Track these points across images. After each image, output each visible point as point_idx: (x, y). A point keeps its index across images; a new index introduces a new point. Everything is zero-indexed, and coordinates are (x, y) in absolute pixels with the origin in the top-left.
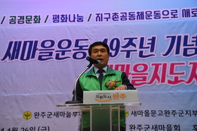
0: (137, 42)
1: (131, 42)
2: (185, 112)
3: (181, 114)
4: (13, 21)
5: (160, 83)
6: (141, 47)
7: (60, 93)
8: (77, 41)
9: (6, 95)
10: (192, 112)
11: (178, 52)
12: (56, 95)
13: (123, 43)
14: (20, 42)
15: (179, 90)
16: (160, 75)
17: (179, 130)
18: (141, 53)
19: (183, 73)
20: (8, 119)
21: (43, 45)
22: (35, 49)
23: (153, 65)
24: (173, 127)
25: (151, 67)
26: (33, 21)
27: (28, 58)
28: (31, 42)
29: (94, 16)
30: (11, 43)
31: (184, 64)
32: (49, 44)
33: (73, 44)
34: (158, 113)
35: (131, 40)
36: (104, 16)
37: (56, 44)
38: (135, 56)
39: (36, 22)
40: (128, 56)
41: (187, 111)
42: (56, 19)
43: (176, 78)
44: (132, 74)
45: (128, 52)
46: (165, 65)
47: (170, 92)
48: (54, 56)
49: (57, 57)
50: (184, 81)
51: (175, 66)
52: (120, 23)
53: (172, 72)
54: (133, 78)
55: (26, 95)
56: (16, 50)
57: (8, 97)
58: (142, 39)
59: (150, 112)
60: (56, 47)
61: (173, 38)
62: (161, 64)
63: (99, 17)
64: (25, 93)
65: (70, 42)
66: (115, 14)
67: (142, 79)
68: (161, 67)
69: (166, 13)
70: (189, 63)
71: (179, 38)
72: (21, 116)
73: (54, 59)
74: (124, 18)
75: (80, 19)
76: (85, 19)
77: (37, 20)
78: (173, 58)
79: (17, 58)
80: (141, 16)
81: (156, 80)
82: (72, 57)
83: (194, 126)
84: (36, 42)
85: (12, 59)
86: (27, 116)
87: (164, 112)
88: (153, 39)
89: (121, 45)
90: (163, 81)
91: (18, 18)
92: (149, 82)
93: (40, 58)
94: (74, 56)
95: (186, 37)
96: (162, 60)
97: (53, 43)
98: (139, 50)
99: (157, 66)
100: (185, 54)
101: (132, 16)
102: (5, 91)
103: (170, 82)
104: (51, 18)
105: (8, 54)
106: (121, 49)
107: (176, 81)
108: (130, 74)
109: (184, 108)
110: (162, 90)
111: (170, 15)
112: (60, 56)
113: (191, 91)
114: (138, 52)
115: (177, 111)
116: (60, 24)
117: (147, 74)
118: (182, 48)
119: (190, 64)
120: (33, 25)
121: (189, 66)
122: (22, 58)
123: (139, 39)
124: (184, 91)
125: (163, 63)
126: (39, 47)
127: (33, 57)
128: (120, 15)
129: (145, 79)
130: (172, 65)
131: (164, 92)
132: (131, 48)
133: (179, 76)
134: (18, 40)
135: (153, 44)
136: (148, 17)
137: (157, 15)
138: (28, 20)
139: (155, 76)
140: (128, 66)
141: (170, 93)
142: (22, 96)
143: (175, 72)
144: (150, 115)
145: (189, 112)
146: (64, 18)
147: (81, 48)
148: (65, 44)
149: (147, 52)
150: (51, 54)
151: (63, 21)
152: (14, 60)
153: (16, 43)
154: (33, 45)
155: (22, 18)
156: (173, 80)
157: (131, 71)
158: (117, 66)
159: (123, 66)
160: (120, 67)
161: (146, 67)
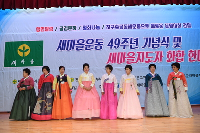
0: (129, 41)
1: (126, 41)
4: (61, 29)
5: (141, 62)
6: (131, 43)
8: (97, 40)
11: (150, 46)
13: (122, 41)
14: (66, 41)
16: (141, 58)
18: (131, 46)
19: (152, 57)
21: (78, 42)
22: (74, 44)
25: (137, 54)
26: (72, 29)
27: (71, 49)
28: (72, 41)
29: (106, 27)
30: (61, 41)
31: (153, 52)
32: (82, 41)
33: (95, 41)
34: (140, 77)
35: (126, 39)
36: (111, 27)
37: (86, 42)
38: (128, 48)
39: (74, 30)
40: (125, 48)
42: (85, 28)
43: (149, 60)
45: (125, 46)
46: (144, 53)
48: (85, 48)
49: (87, 49)
50: (153, 61)
51: (149, 53)
52: (119, 30)
53: (147, 57)
54: (128, 59)
55: (71, 69)
56: (64, 45)
58: (132, 39)
59: (137, 77)
60: (85, 43)
61: (147, 39)
62: (142, 52)
63: (109, 27)
65: (93, 41)
66: (117, 25)
67: (132, 60)
68: (142, 54)
69: (143, 26)
71: (150, 39)
73: (85, 50)
74: (122, 28)
75: (98, 28)
76: (101, 28)
77: (75, 28)
78: (147, 49)
79: (65, 49)
80: (130, 27)
81: (139, 61)
82: (94, 48)
84: (75, 40)
85: (62, 50)
86: (72, 80)
87: (143, 77)
88: (137, 39)
89: (121, 42)
90: (143, 61)
91: (64, 28)
92: (135, 62)
93: (77, 49)
94: (96, 48)
95: (153, 38)
96: (142, 50)
97: (84, 41)
98: (130, 45)
99: (140, 53)
100: (153, 47)
101: (126, 27)
103: (146, 62)
104: (82, 27)
105: (60, 47)
106: (121, 44)
111: (145, 27)
112: (88, 48)
114: (130, 46)
116: (87, 31)
117: (135, 58)
118: (152, 44)
119: (156, 52)
120: (73, 31)
122: (67, 49)
123: (130, 39)
126: (76, 43)
127: (73, 49)
128: (120, 26)
129: (134, 60)
130: (147, 53)
131: (143, 67)
132: (126, 44)
133: (150, 58)
134: (65, 40)
135: (137, 42)
136: (135, 27)
137: (139, 27)
138: (70, 29)
139: (139, 58)
140: (125, 53)
146: (90, 28)
147: (99, 43)
148: (90, 42)
149: (134, 46)
150: (83, 47)
151: (89, 29)
153: (64, 41)
154: (73, 42)
155: (67, 27)
156: (148, 61)
157: (127, 56)
158: (119, 53)
159: (122, 53)
160: (121, 54)
161: (134, 54)
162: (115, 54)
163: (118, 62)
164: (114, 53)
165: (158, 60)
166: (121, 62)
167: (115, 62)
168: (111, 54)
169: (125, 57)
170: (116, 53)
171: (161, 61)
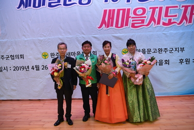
2: (174, 49)
3: (171, 52)
5: (156, 25)
7: (70, 36)
9: (26, 39)
10: (180, 49)
12: (67, 38)
15: (171, 31)
16: (156, 18)
17: (169, 64)
19: (176, 16)
20: (30, 59)
23: (150, 8)
24: (164, 61)
25: (149, 10)
27: (39, 5)
31: (177, 7)
34: (153, 51)
41: (176, 48)
44: (132, 18)
46: (161, 9)
47: (164, 32)
48: (62, 2)
49: (65, 4)
50: (176, 23)
51: (170, 9)
53: (166, 15)
54: (133, 21)
55: (42, 38)
57: (27, 40)
59: (146, 50)
62: (157, 8)
64: (41, 37)
67: (140, 22)
68: (157, 10)
70: (181, 6)
72: (40, 56)
73: (62, 5)
78: (168, 2)
79: (30, 6)
81: (153, 22)
82: (78, 2)
83: (180, 60)
85: (26, 7)
86: (45, 56)
87: (157, 50)
90: (159, 23)
92: (146, 24)
93: (50, 5)
96: (158, 4)
99: (154, 9)
102: (24, 36)
103: (164, 24)
105: (22, 3)
107: (170, 23)
108: (130, 17)
109: (174, 46)
110: (157, 31)
112: (68, 3)
113: (181, 31)
115: (169, 49)
117: (145, 17)
119: (183, 6)
121: (181, 9)
122: (34, 6)
124: (175, 32)
125: (159, 6)
127: (44, 4)
129: (143, 21)
130: (167, 8)
131: (158, 33)
133: (172, 18)
139: (152, 19)
140: (129, 10)
141: (164, 34)
142: (39, 39)
143: (169, 15)
144: (146, 53)
145: (177, 49)
150: (59, 1)
152: (28, 8)
156: (167, 22)
157: (131, 15)
158: (119, 11)
159: (124, 10)
160: (121, 12)
161: (144, 10)
162: (112, 12)
163: (117, 26)
164: (110, 10)
165: (184, 21)
166: (122, 26)
167: (112, 25)
168: (105, 11)
169: (128, 17)
170: (114, 10)
171: (190, 22)
